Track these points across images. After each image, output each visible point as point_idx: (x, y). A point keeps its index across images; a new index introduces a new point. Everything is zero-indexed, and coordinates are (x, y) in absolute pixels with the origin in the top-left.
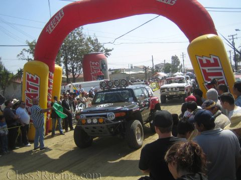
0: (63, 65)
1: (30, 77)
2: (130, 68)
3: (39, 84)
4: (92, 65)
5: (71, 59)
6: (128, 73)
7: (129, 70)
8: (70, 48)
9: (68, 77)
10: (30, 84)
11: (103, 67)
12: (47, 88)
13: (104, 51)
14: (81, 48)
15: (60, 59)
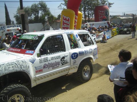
0: (83, 12)
1: (65, 18)
2: (123, 15)
3: (69, 22)
4: (100, 13)
5: (88, 9)
6: (121, 18)
8: (87, 2)
9: (85, 19)
10: (64, 22)
11: (106, 14)
12: (74, 24)
13: (108, 4)
14: (94, 2)
15: (81, 9)
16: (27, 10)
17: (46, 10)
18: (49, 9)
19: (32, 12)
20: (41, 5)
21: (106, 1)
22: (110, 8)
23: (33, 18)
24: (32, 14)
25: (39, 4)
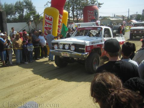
4: (89, 13)
5: (76, 9)
6: (111, 19)
7: (112, 18)
8: (76, 2)
9: (74, 20)
11: (96, 15)
13: (97, 4)
14: (82, 2)
15: (69, 8)
16: (10, 7)
17: (31, 9)
18: (35, 7)
19: (16, 10)
20: (26, 3)
21: (96, 1)
22: (100, 8)
23: (17, 16)
24: (16, 12)
25: (24, 1)
